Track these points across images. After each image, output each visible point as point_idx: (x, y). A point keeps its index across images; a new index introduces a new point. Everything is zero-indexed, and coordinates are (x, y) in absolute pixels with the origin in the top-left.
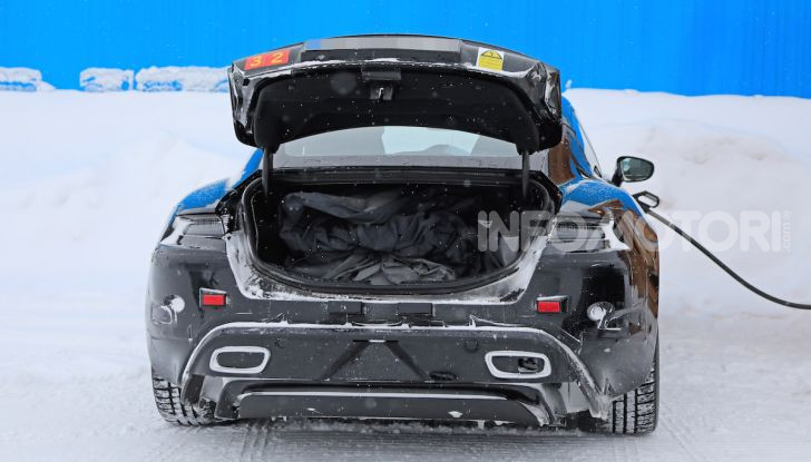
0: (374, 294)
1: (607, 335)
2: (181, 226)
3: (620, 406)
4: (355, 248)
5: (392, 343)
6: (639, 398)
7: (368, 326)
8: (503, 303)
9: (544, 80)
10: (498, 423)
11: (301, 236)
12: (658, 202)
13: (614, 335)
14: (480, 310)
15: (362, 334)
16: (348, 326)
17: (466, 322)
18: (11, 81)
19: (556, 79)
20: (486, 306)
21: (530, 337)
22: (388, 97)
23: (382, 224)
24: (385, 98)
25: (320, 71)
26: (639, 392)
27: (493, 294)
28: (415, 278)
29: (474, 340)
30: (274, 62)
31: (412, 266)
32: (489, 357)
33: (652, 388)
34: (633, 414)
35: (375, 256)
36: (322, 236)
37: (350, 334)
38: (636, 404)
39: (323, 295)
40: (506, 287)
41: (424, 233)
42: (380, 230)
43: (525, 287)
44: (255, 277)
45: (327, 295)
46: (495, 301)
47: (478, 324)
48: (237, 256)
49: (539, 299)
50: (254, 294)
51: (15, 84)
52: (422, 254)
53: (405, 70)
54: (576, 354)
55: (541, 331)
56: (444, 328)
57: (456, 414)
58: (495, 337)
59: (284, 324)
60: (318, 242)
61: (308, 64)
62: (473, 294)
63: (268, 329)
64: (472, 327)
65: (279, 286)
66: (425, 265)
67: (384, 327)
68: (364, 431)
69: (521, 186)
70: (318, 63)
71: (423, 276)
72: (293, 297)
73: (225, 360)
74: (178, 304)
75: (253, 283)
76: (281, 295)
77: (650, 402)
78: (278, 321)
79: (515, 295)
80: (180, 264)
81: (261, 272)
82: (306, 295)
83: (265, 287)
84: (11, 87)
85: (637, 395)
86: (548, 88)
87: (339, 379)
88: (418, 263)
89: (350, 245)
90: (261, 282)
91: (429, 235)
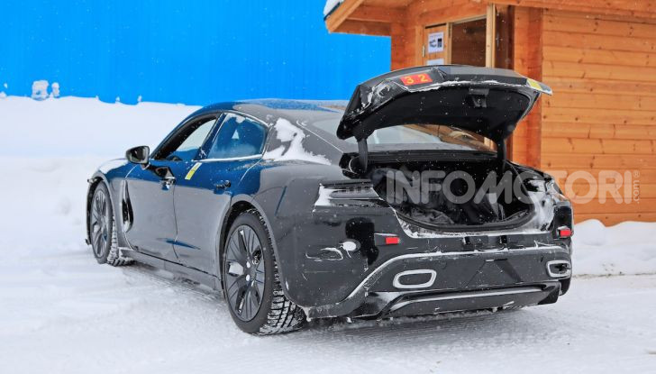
5: (500, 260)
7: (484, 251)
16: (476, 251)
17: (533, 245)
32: (549, 265)
43: (550, 222)
46: (538, 231)
47: (540, 246)
55: (560, 247)
56: (523, 249)
59: (439, 253)
64: (537, 248)
65: (422, 229)
67: (495, 251)
74: (350, 245)
76: (427, 235)
78: (435, 251)
82: (441, 234)
87: (473, 286)
90: (410, 227)
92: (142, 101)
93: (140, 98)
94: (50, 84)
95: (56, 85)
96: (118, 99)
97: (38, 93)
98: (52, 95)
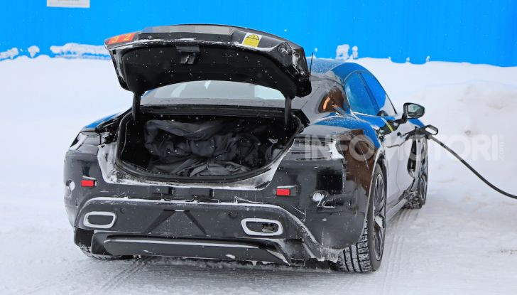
0: (181, 182)
1: (324, 211)
2: (82, 138)
3: (348, 255)
4: (190, 155)
5: (188, 211)
6: (359, 250)
7: (173, 202)
8: (256, 189)
9: (290, 54)
10: (264, 263)
11: (158, 147)
12: (437, 131)
13: (330, 211)
14: (241, 193)
15: (168, 206)
16: (162, 201)
17: (232, 201)
18: (97, 54)
19: (301, 52)
20: (245, 191)
21: (270, 210)
22: (191, 62)
23: (207, 140)
24: (189, 63)
25: (150, 46)
26: (359, 247)
27: (252, 184)
28: (227, 173)
29: (235, 211)
30: (125, 40)
31: (226, 166)
32: (244, 222)
33: (366, 244)
34: (356, 260)
35: (204, 159)
36: (170, 147)
37: (162, 206)
38: (358, 254)
39: (152, 182)
40: (261, 179)
41: (231, 146)
42: (205, 144)
43: (271, 180)
44: (115, 170)
45: (154, 182)
46: (252, 188)
47: (239, 202)
48: (106, 158)
49: (278, 187)
50: (112, 180)
51: (100, 55)
52: (231, 159)
53: (201, 46)
54: (302, 221)
55: (279, 207)
56: (218, 204)
57: (232, 257)
58: (248, 209)
59: (126, 199)
60: (168, 150)
61: (142, 41)
62: (240, 183)
63: (116, 202)
64: (236, 204)
65: (127, 176)
66: (233, 166)
67: (183, 202)
68: (201, 266)
69: (284, 118)
70: (148, 40)
71: (231, 172)
72: (135, 182)
73: (92, 219)
74: (72, 186)
75: (113, 174)
76: (128, 182)
77: (366, 253)
78: (123, 197)
79: (265, 184)
80: (78, 160)
81: (119, 167)
82: (141, 182)
83: (120, 176)
84: (98, 57)
85: (357, 249)
86: (295, 59)
87: (156, 233)
88: (229, 165)
89: (186, 152)
90: (117, 173)
91: (234, 147)
92: (430, 60)
93: (428, 57)
94: (351, 47)
95: (355, 48)
96: (408, 59)
97: (341, 56)
98: (351, 57)
